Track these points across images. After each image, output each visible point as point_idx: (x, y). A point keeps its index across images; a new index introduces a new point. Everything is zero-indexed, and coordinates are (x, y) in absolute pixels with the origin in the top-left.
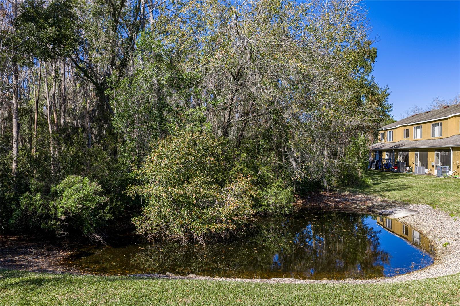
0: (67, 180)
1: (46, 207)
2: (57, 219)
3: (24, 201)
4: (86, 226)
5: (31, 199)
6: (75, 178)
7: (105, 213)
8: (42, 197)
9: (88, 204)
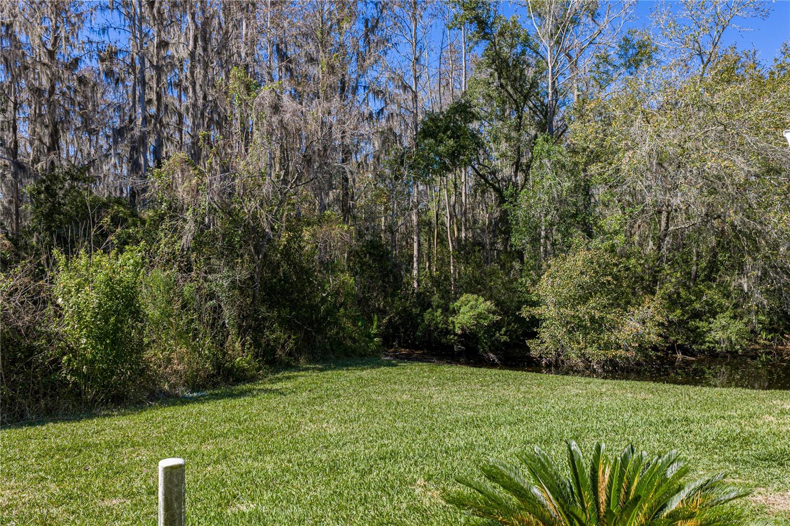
0: (463, 298)
1: (446, 323)
2: (456, 335)
3: (427, 316)
4: (481, 344)
5: (433, 315)
6: (471, 297)
7: (501, 335)
8: (442, 313)
9: (482, 321)
